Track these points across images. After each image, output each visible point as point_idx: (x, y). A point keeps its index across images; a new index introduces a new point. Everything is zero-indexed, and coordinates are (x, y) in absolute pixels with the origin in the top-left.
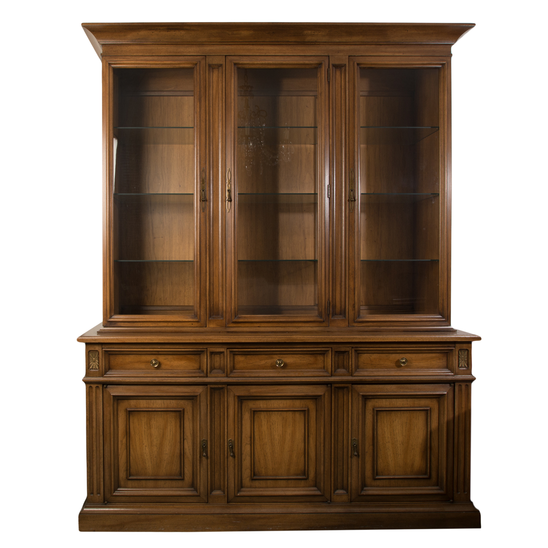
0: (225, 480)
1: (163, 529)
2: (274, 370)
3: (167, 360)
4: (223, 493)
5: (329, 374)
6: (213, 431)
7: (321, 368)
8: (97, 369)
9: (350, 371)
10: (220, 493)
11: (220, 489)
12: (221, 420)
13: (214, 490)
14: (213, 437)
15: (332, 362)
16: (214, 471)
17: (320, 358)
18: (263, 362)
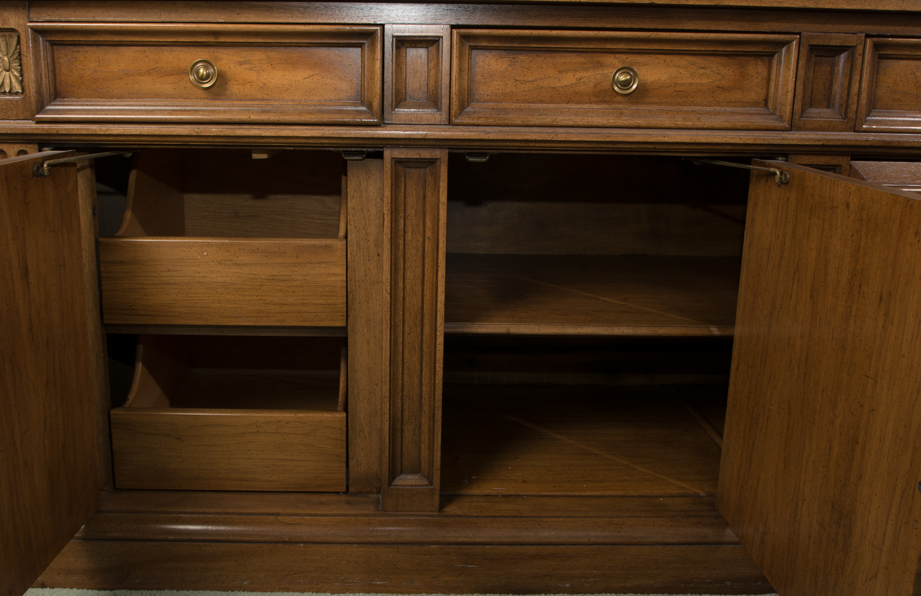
0: (436, 446)
1: (245, 583)
2: (606, 106)
3: (248, 66)
4: (426, 482)
5: (783, 121)
6: (401, 299)
7: (755, 104)
8: (17, 93)
9: (851, 115)
10: (418, 483)
11: (416, 470)
12: (427, 265)
13: (401, 473)
14: (401, 317)
15: (798, 83)
16: (402, 419)
17: (756, 69)
18: (569, 79)
